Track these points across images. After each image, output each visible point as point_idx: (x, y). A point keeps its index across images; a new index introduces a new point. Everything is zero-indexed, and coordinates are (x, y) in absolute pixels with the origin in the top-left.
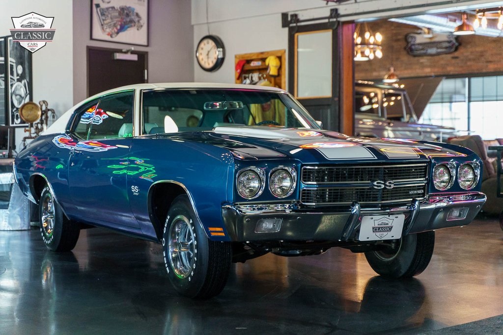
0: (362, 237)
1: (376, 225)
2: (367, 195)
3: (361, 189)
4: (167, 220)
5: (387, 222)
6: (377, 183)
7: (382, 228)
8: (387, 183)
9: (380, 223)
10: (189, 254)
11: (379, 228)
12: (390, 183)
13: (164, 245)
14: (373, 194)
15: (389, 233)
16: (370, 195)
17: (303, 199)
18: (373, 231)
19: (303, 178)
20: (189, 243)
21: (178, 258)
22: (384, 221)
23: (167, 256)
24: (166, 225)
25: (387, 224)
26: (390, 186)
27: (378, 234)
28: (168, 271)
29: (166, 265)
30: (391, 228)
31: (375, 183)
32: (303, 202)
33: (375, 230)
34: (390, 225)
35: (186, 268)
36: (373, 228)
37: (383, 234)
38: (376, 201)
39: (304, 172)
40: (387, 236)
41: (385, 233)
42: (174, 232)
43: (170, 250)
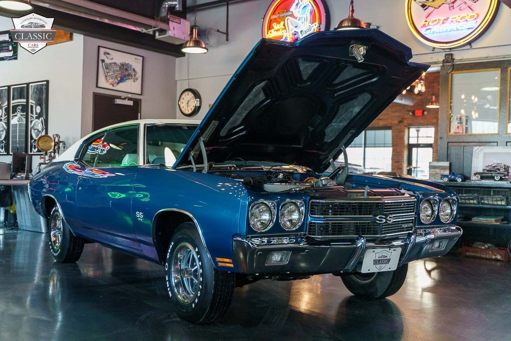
0: (364, 270)
1: (377, 258)
2: (368, 228)
3: (363, 223)
4: (171, 246)
5: (386, 255)
6: (380, 218)
7: (381, 260)
8: (388, 218)
9: (380, 256)
10: (192, 280)
11: (379, 260)
12: (390, 217)
13: (167, 269)
14: (374, 228)
15: (387, 265)
16: (371, 228)
17: (309, 231)
18: (374, 264)
19: (311, 211)
20: (193, 270)
21: (180, 284)
22: (383, 254)
23: (170, 280)
24: (169, 251)
25: (386, 257)
26: (390, 221)
27: (378, 266)
28: (171, 295)
29: (169, 289)
30: (389, 260)
31: (378, 218)
32: (310, 234)
33: (376, 262)
34: (388, 258)
35: (188, 293)
36: (374, 261)
37: (382, 267)
38: (376, 234)
39: (312, 205)
40: (385, 268)
41: (384, 265)
42: (176, 258)
43: (173, 275)
